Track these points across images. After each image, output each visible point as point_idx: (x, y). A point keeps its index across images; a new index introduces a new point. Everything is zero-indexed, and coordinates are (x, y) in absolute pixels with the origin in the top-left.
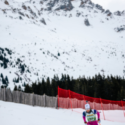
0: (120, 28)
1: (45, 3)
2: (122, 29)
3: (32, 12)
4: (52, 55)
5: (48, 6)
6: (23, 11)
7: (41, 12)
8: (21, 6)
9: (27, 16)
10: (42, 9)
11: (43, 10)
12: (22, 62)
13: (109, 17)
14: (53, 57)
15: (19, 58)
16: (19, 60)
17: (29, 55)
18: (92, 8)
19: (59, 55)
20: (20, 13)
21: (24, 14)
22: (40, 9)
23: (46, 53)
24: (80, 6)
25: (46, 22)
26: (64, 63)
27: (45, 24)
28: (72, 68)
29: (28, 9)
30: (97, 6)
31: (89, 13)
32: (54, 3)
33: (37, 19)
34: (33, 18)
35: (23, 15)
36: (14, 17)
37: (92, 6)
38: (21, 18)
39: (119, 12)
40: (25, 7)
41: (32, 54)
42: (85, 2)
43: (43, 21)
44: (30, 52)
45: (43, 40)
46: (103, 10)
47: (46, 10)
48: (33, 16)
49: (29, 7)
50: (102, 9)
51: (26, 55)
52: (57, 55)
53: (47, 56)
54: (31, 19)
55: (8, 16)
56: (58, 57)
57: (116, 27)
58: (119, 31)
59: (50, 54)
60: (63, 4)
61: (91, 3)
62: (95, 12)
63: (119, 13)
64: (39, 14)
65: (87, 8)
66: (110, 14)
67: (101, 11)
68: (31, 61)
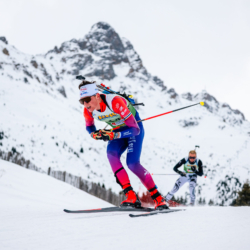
0: (189, 121)
1: (70, 62)
2: (192, 124)
3: (46, 74)
4: (71, 150)
5: (75, 68)
6: (31, 69)
7: (60, 75)
8: (30, 60)
9: (37, 78)
10: (63, 71)
11: (65, 73)
12: (18, 154)
13: (173, 101)
14: (72, 154)
15: (15, 147)
16: (14, 150)
17: (31, 144)
18: (146, 81)
19: (82, 151)
20: (27, 73)
21: (33, 74)
22: (59, 71)
23: (61, 145)
24: (128, 75)
25: (67, 93)
26: (88, 166)
27: (65, 96)
28: (101, 176)
29: (40, 67)
30: (156, 79)
31: (140, 89)
32: (85, 64)
33: (53, 87)
34: (46, 84)
35: (30, 75)
36: (15, 77)
37: (146, 78)
38: (26, 80)
39: (189, 94)
40: (35, 64)
41: (38, 144)
42: (137, 70)
43: (63, 92)
44: (34, 139)
45: (59, 123)
46: (164, 88)
47: (69, 73)
48: (47, 81)
49: (42, 65)
50: (163, 86)
51: (28, 144)
52: (78, 152)
53: (62, 150)
54: (43, 85)
55: (5, 75)
56: (81, 155)
57: (183, 118)
58: (187, 125)
59: (67, 148)
60: (100, 68)
61: (145, 73)
62: (151, 88)
63: (189, 96)
64: (58, 79)
65: (138, 80)
66: (174, 96)
67: (161, 88)
68: (34, 155)
